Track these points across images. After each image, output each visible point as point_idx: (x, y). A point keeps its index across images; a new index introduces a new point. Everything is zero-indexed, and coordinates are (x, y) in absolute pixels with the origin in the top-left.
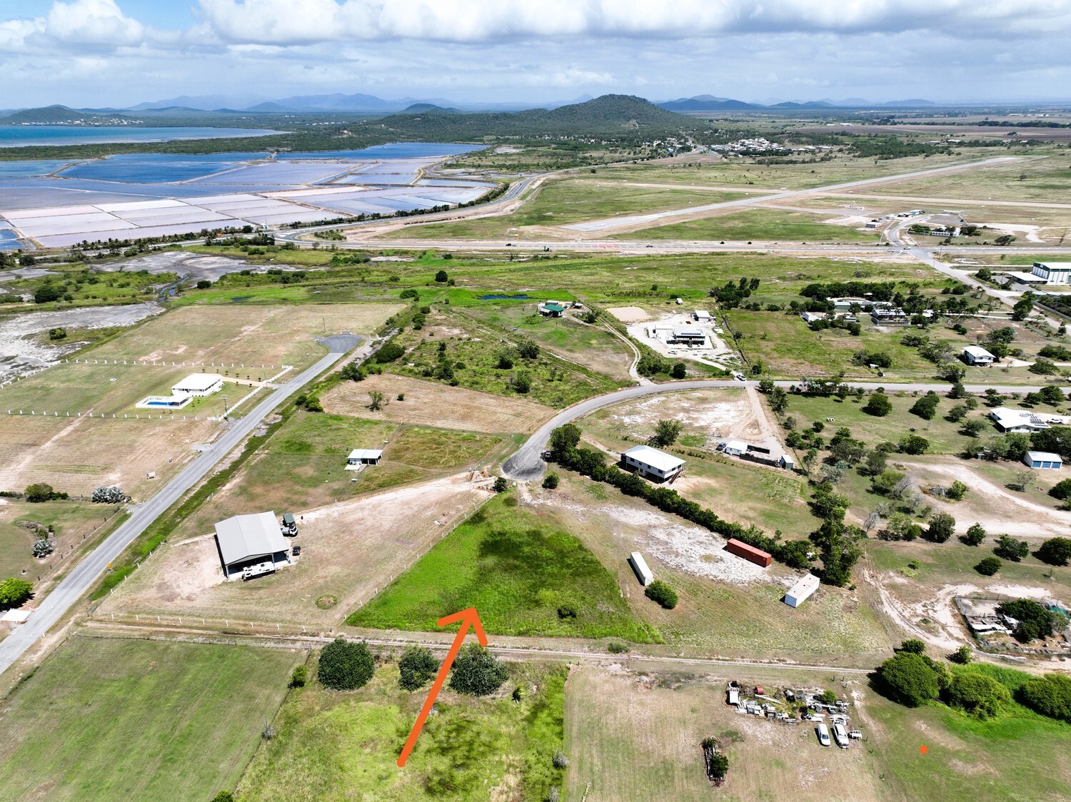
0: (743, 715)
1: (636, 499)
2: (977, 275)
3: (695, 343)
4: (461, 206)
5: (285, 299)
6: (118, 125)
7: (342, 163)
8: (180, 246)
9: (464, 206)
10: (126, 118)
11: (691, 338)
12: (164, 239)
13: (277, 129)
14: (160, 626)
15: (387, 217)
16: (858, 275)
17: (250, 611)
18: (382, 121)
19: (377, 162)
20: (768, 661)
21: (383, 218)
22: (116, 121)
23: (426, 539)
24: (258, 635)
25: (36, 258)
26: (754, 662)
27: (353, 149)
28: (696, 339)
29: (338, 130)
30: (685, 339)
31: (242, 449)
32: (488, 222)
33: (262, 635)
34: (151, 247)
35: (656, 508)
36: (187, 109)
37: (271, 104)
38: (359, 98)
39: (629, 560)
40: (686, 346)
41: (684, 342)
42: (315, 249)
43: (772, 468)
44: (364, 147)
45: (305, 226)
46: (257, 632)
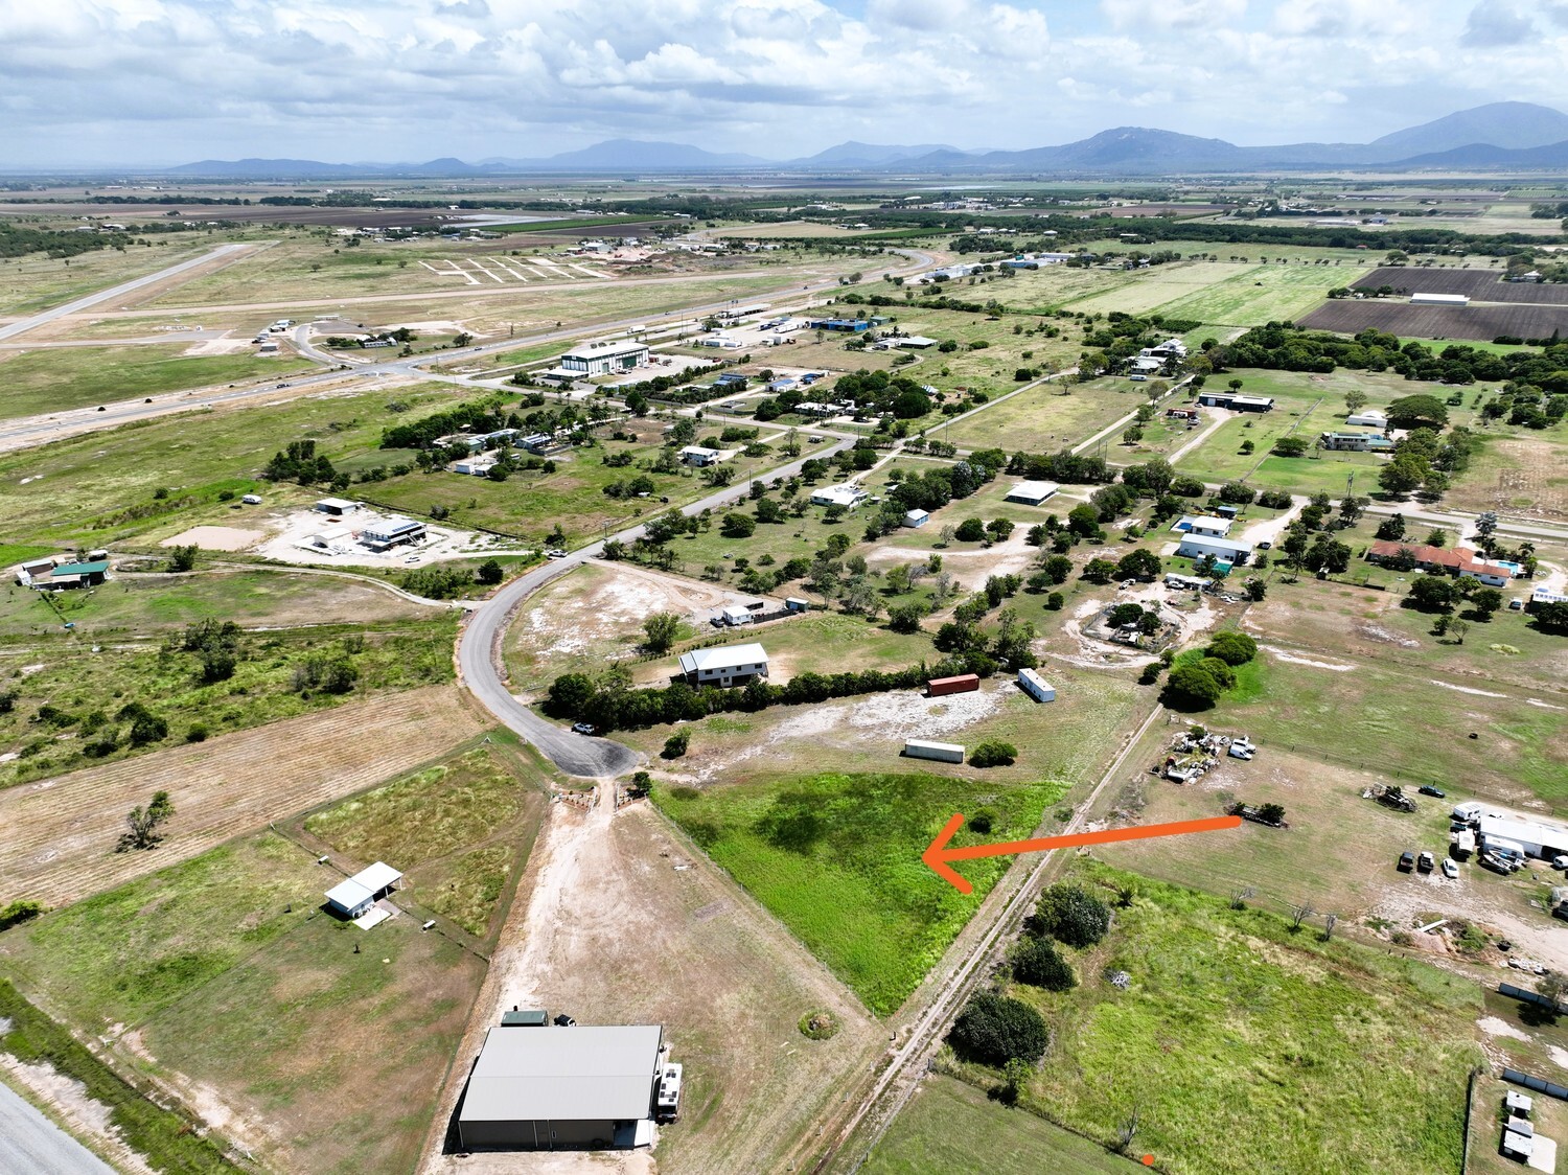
1: (770, 709)
2: (513, 382)
16: (397, 408)
17: (775, 1130)
33: (850, 1128)
35: (803, 706)
39: (903, 754)
46: (839, 1130)
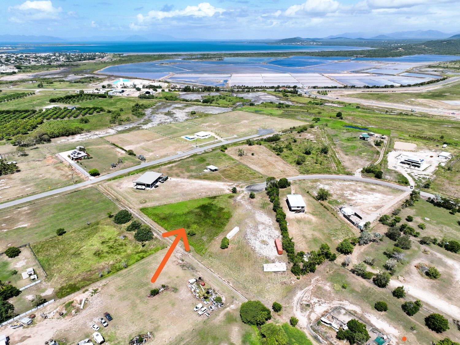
0: (188, 287)
1: (274, 213)
3: (415, 166)
4: (402, 86)
5: (271, 114)
6: (312, 45)
7: (378, 63)
8: (266, 90)
9: (404, 86)
10: (316, 42)
11: (412, 162)
12: (261, 88)
13: (372, 47)
14: (109, 192)
15: (358, 88)
17: (127, 196)
18: (424, 44)
19: (395, 63)
20: (224, 280)
21: (356, 88)
22: (311, 43)
23: (189, 198)
24: (121, 203)
25: (221, 89)
26: (219, 277)
27: (393, 57)
28: (415, 164)
29: (397, 48)
30: (409, 162)
31: (189, 156)
32: (406, 95)
34: (256, 90)
35: (275, 219)
36: (346, 38)
37: (383, 36)
38: (429, 32)
40: (408, 166)
41: (409, 164)
42: (309, 97)
43: (352, 225)
44: (401, 56)
45: (319, 88)
